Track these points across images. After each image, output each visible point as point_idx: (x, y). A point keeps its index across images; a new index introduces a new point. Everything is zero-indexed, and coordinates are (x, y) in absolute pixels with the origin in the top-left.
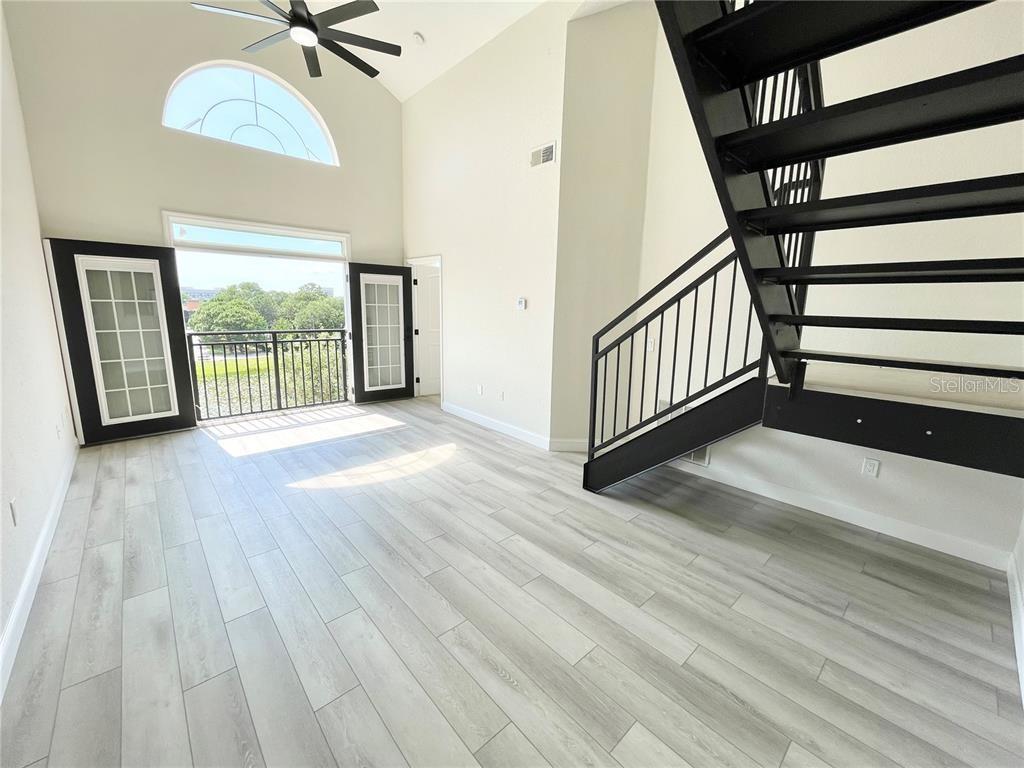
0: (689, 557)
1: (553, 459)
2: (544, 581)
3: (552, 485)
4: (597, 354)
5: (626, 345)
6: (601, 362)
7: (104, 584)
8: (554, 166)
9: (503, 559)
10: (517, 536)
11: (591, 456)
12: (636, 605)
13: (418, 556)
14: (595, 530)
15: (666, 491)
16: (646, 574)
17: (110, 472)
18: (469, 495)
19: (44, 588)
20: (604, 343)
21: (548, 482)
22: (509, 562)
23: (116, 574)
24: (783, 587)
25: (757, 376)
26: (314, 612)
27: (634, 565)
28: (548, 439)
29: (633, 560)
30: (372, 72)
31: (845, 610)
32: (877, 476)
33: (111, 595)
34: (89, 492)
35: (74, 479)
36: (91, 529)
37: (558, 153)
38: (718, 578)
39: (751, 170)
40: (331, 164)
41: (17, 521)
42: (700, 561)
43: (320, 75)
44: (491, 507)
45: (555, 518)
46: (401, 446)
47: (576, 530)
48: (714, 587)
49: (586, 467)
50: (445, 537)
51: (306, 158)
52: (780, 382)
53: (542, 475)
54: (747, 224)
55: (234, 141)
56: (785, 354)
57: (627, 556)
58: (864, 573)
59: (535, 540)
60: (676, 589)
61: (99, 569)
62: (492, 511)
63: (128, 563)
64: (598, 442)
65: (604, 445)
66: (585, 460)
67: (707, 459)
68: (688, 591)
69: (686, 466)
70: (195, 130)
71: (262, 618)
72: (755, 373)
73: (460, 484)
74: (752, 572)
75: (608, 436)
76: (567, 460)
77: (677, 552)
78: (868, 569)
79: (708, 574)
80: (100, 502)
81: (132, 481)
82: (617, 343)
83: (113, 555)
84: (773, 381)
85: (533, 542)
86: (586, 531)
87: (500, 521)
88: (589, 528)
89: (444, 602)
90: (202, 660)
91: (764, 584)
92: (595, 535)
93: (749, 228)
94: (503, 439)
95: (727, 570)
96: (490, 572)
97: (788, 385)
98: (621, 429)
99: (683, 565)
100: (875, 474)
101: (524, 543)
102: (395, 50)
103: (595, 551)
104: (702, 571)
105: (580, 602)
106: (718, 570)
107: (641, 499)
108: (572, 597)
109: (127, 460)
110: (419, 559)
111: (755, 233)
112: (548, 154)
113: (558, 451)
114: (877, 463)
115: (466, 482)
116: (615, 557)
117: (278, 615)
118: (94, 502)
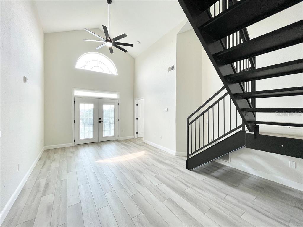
0: (223, 195)
1: (177, 158)
2: (170, 200)
3: (176, 167)
4: (188, 124)
5: (197, 121)
6: (190, 126)
7: (38, 191)
8: (174, 71)
9: (157, 192)
10: (162, 184)
11: (188, 157)
12: (203, 213)
13: (130, 188)
14: (189, 183)
15: (215, 170)
16: (207, 201)
17: (49, 158)
18: (148, 169)
19: (23, 192)
20: (190, 120)
21: (175, 166)
22: (159, 193)
23: (42, 189)
24: (262, 211)
25: (241, 130)
26: (94, 205)
27: (203, 197)
28: (175, 152)
29: (202, 195)
30: (126, 51)
31: (289, 222)
32: (296, 168)
33: (39, 194)
34: (43, 163)
35: (40, 159)
36: (40, 174)
37: (175, 67)
38: (235, 205)
39: (227, 64)
40: (116, 74)
41: (19, 170)
42: (228, 197)
43: (113, 53)
44: (155, 173)
45: (176, 178)
46: (130, 153)
47: (183, 183)
48: (233, 208)
49: (187, 161)
50: (139, 183)
51: (109, 73)
52: (250, 132)
53: (172, 163)
54: (228, 80)
55: (92, 70)
56: (250, 122)
57: (200, 193)
58: (295, 207)
59: (169, 186)
60: (219, 208)
61: (38, 186)
62: (156, 175)
63: (46, 185)
64: (190, 153)
65: (192, 154)
66: (186, 159)
67: (229, 159)
68: (223, 209)
69: (222, 162)
70: (83, 68)
71: (78, 206)
72: (241, 129)
73: (146, 166)
74: (249, 204)
75: (193, 151)
76: (181, 159)
77: (219, 193)
78: (297, 205)
79: (231, 203)
80: (44, 166)
81: (54, 160)
82: (194, 120)
83: (43, 182)
84: (247, 132)
85: (167, 186)
86: (186, 183)
87: (157, 178)
88: (187, 182)
89: (136, 205)
90: (58, 219)
91: (254, 209)
92: (190, 185)
93: (229, 81)
94: (161, 151)
95: (239, 202)
96: (152, 196)
97: (253, 133)
98: (197, 148)
99: (221, 199)
100: (294, 167)
101: (165, 187)
102: (131, 45)
103: (189, 191)
104: (228, 201)
105: (183, 210)
106: (234, 201)
107: (206, 173)
108: (180, 207)
109: (55, 154)
110: (130, 189)
111: (231, 83)
112: (173, 68)
113: (179, 156)
114: (295, 163)
115: (148, 165)
116: (196, 193)
117: (83, 205)
118: (43, 166)
